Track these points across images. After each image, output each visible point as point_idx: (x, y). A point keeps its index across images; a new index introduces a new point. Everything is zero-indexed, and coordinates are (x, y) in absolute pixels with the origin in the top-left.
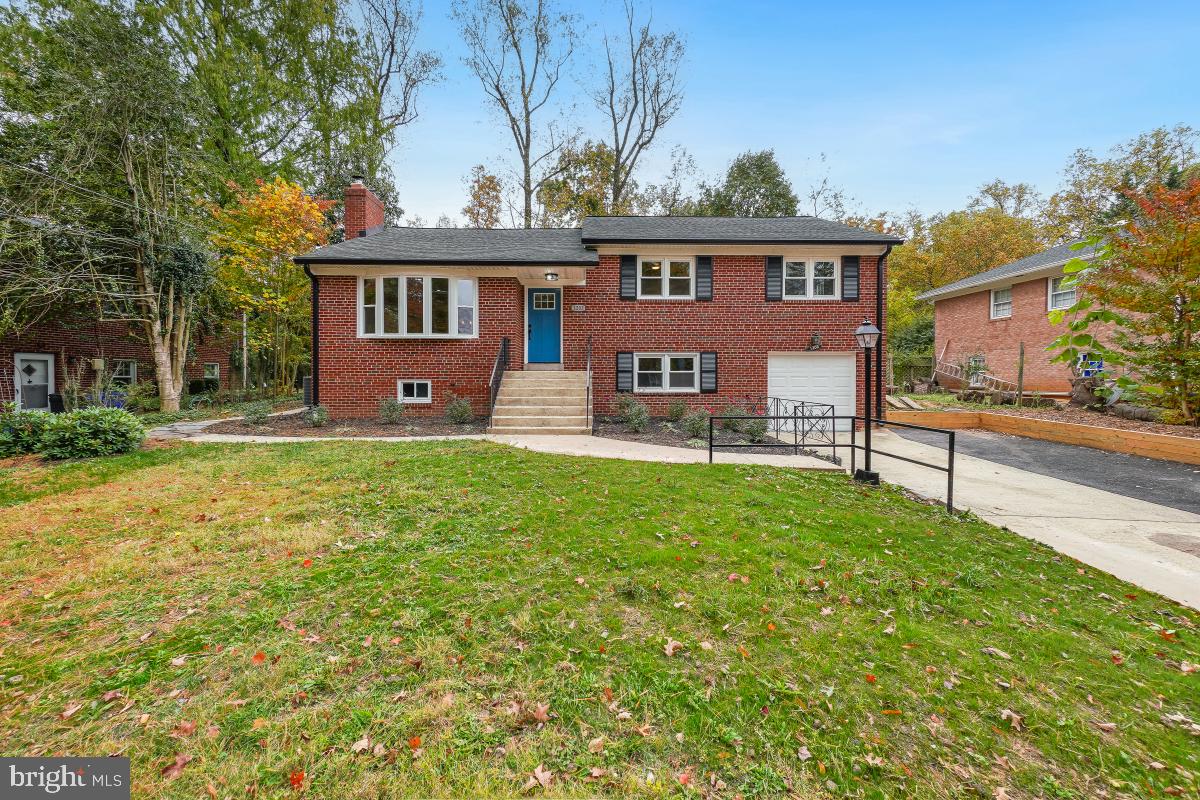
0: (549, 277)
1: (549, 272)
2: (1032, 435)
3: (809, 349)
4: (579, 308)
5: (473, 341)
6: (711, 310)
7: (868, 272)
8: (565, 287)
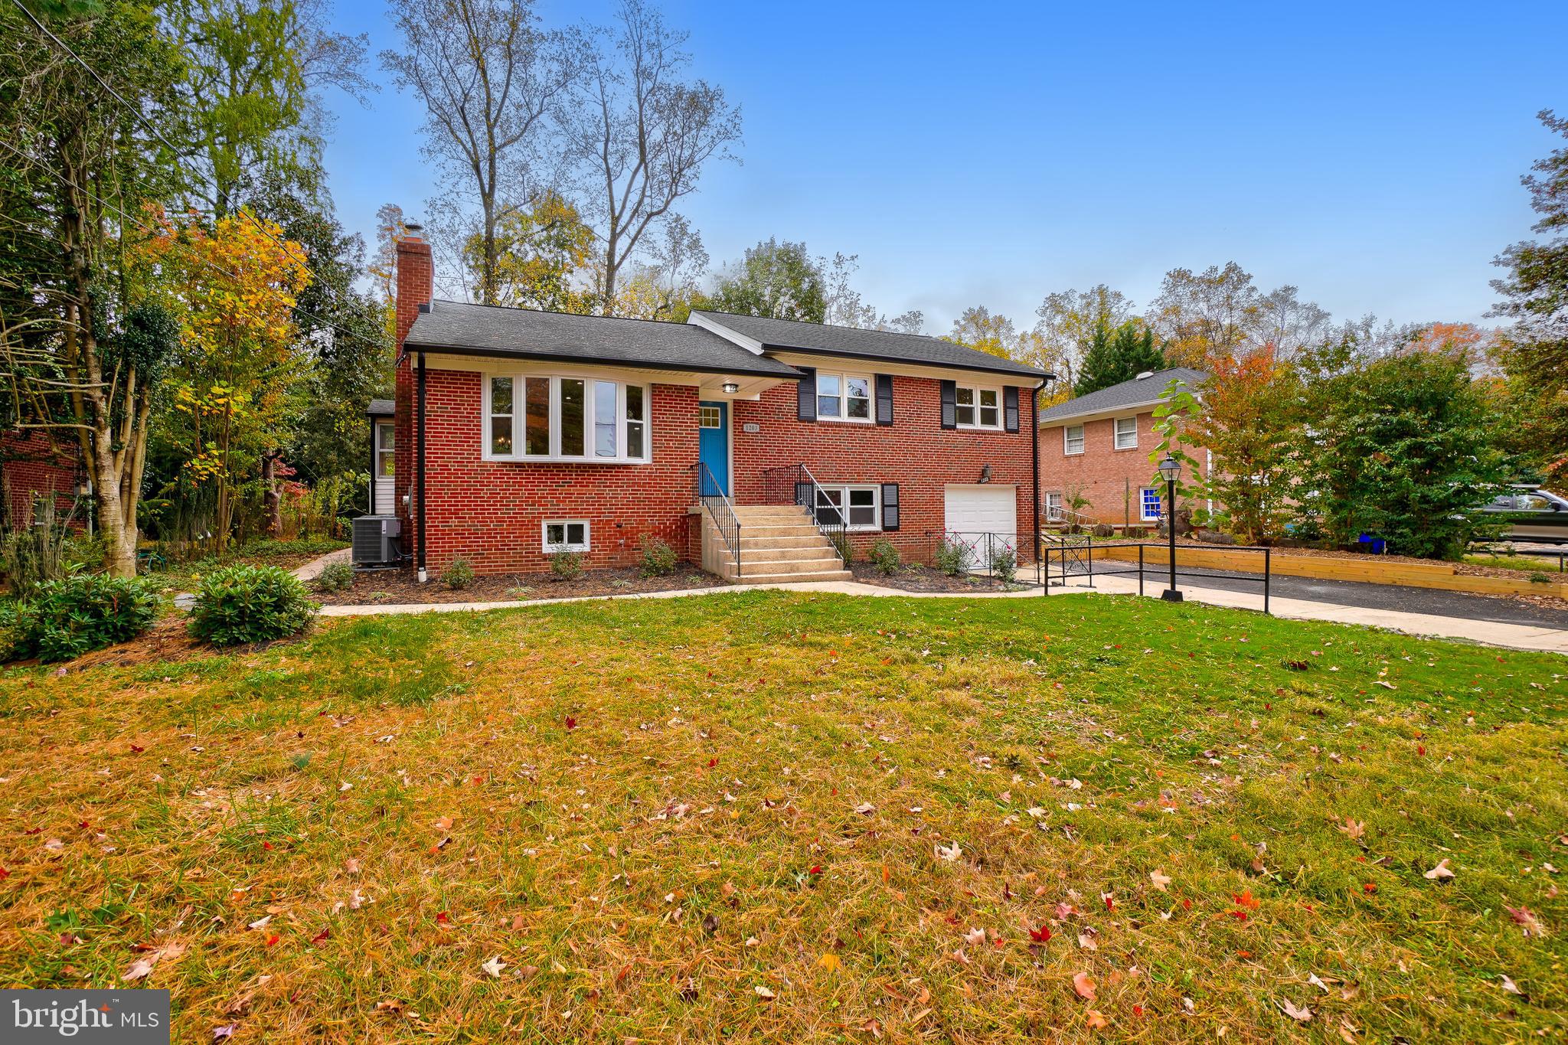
0: (728, 389)
1: (728, 382)
2: (1156, 561)
3: (979, 482)
4: (751, 428)
5: (645, 467)
6: (889, 437)
7: (1025, 403)
8: (736, 402)
